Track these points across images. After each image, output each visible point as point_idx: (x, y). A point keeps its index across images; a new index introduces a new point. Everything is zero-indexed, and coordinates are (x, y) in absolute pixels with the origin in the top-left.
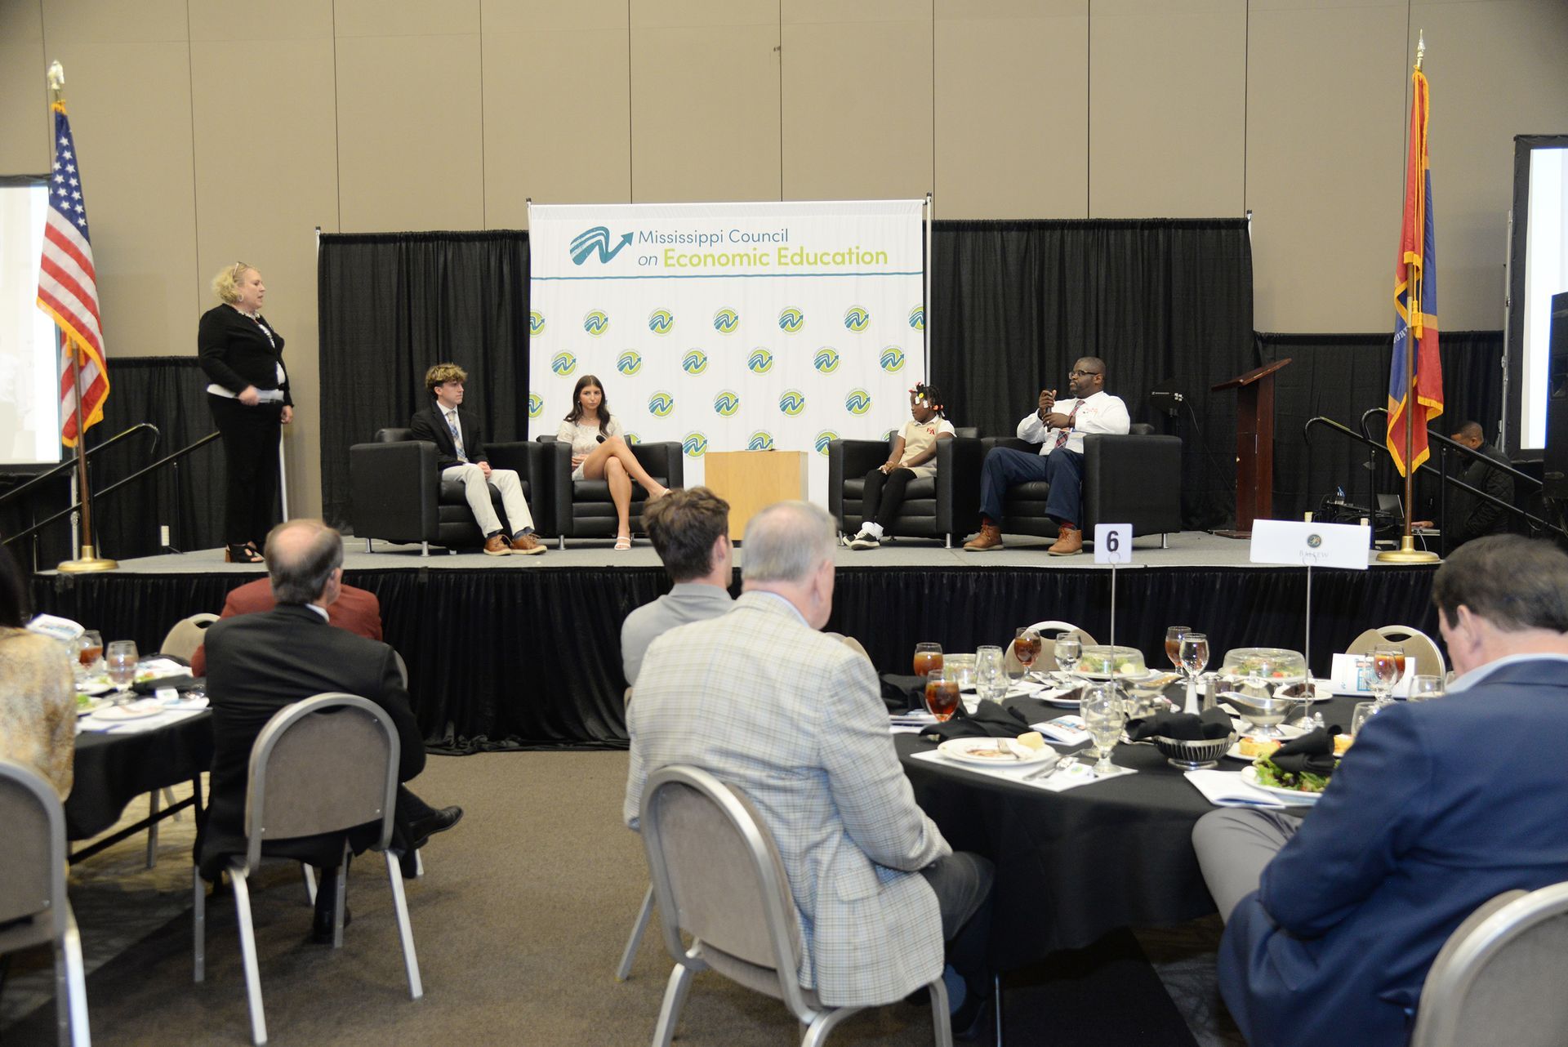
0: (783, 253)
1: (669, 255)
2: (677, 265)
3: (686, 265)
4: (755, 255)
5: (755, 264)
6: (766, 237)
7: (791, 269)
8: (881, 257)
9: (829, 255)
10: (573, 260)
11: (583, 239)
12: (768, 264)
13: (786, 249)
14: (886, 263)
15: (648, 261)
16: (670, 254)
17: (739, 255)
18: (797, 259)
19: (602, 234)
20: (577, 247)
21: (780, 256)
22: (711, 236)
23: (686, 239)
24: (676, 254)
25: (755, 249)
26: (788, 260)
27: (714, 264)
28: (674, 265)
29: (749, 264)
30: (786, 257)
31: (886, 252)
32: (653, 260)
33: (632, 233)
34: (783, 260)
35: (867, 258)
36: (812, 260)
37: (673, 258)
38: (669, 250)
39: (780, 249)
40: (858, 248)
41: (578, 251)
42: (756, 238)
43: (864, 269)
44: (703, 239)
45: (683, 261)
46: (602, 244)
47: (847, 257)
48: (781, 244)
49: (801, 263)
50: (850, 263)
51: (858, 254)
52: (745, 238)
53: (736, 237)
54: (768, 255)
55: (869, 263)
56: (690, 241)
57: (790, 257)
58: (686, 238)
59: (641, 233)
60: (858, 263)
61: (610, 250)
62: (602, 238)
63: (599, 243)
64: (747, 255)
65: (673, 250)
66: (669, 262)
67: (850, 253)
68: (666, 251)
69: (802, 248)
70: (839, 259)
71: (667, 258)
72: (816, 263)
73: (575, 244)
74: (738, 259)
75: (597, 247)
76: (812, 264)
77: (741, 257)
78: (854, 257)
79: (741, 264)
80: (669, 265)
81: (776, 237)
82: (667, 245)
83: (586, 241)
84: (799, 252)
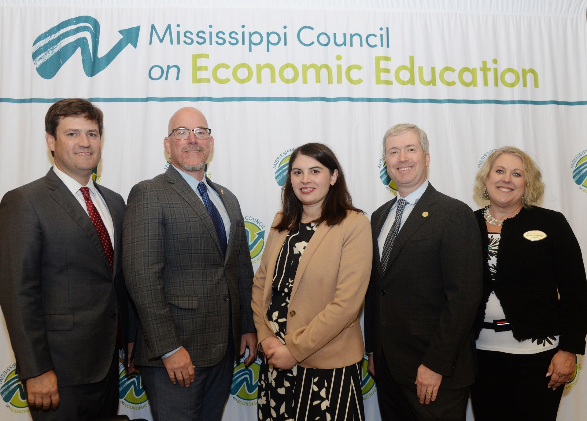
0: (383, 64)
1: (198, 65)
2: (212, 80)
3: (227, 80)
4: (339, 67)
5: (339, 81)
6: (356, 39)
7: (397, 91)
8: (529, 76)
9: (453, 70)
10: (38, 70)
11: (55, 36)
12: (360, 81)
13: (387, 59)
14: (536, 85)
15: (165, 73)
16: (201, 62)
17: (313, 66)
18: (405, 75)
19: (85, 29)
20: (45, 48)
21: (378, 70)
22: (268, 34)
23: (228, 39)
24: (210, 63)
25: (339, 58)
26: (391, 77)
27: (273, 80)
28: (208, 81)
29: (330, 82)
30: (387, 71)
31: (538, 70)
32: (173, 71)
33: (138, 28)
34: (383, 76)
35: (509, 78)
36: (427, 77)
37: (206, 68)
38: (201, 56)
39: (378, 59)
40: (495, 61)
41: (46, 56)
42: (340, 41)
43: (507, 94)
44: (256, 39)
45: (223, 74)
46: (86, 43)
47: (480, 75)
48: (380, 51)
49: (412, 81)
50: (486, 84)
51: (496, 70)
52: (324, 40)
53: (307, 37)
54: (359, 68)
55: (512, 85)
56: (234, 41)
57: (393, 71)
58: (227, 37)
59: (153, 27)
60: (496, 84)
61: (102, 52)
62: (88, 35)
63: (82, 42)
64: (327, 67)
65: (207, 56)
66: (202, 75)
67: (485, 69)
68: (195, 57)
69: (412, 59)
70: (468, 77)
71: (196, 69)
72: (433, 82)
73: (42, 43)
74: (311, 73)
75: (79, 49)
76: (429, 83)
77: (318, 69)
78: (491, 75)
79: (318, 80)
80: (200, 81)
81: (372, 40)
82: (195, 49)
83: (59, 39)
84: (408, 65)
